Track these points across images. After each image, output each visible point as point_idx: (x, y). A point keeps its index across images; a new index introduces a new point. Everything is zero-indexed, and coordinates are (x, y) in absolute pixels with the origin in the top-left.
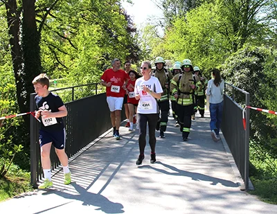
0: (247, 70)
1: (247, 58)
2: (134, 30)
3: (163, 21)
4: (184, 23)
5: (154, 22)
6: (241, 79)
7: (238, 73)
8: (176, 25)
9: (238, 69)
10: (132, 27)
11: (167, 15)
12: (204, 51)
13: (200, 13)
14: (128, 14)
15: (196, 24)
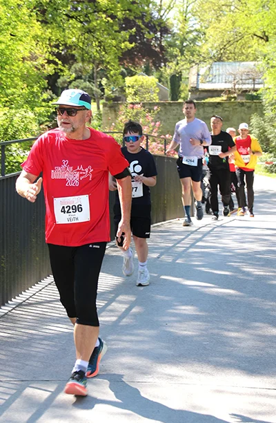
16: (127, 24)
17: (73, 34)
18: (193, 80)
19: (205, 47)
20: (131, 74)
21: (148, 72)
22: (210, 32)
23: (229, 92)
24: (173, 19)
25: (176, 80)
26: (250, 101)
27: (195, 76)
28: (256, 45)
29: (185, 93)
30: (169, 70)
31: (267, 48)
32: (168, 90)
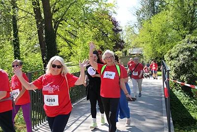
0: (188, 53)
1: (188, 45)
2: (121, 30)
3: (136, 24)
4: (149, 24)
5: (132, 24)
6: (184, 59)
7: (181, 55)
8: (144, 26)
9: (182, 52)
10: (120, 29)
11: (139, 20)
12: (162, 42)
13: (159, 17)
14: (117, 21)
15: (157, 25)
16: (113, 41)
17: (103, 43)
18: (129, 52)
19: (131, 45)
20: (117, 51)
21: (120, 51)
22: (132, 42)
23: (136, 54)
24: (125, 40)
25: (126, 52)
26: (141, 56)
27: (129, 51)
28: (141, 45)
29: (128, 55)
30: (124, 50)
31: (144, 45)
32: (124, 54)
